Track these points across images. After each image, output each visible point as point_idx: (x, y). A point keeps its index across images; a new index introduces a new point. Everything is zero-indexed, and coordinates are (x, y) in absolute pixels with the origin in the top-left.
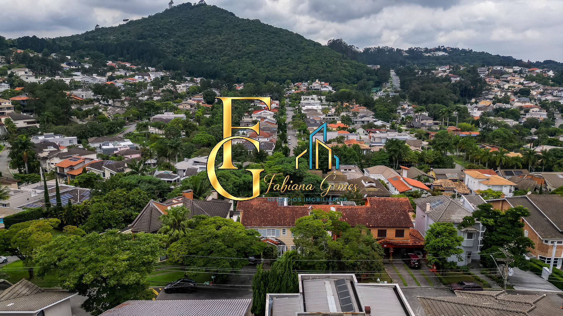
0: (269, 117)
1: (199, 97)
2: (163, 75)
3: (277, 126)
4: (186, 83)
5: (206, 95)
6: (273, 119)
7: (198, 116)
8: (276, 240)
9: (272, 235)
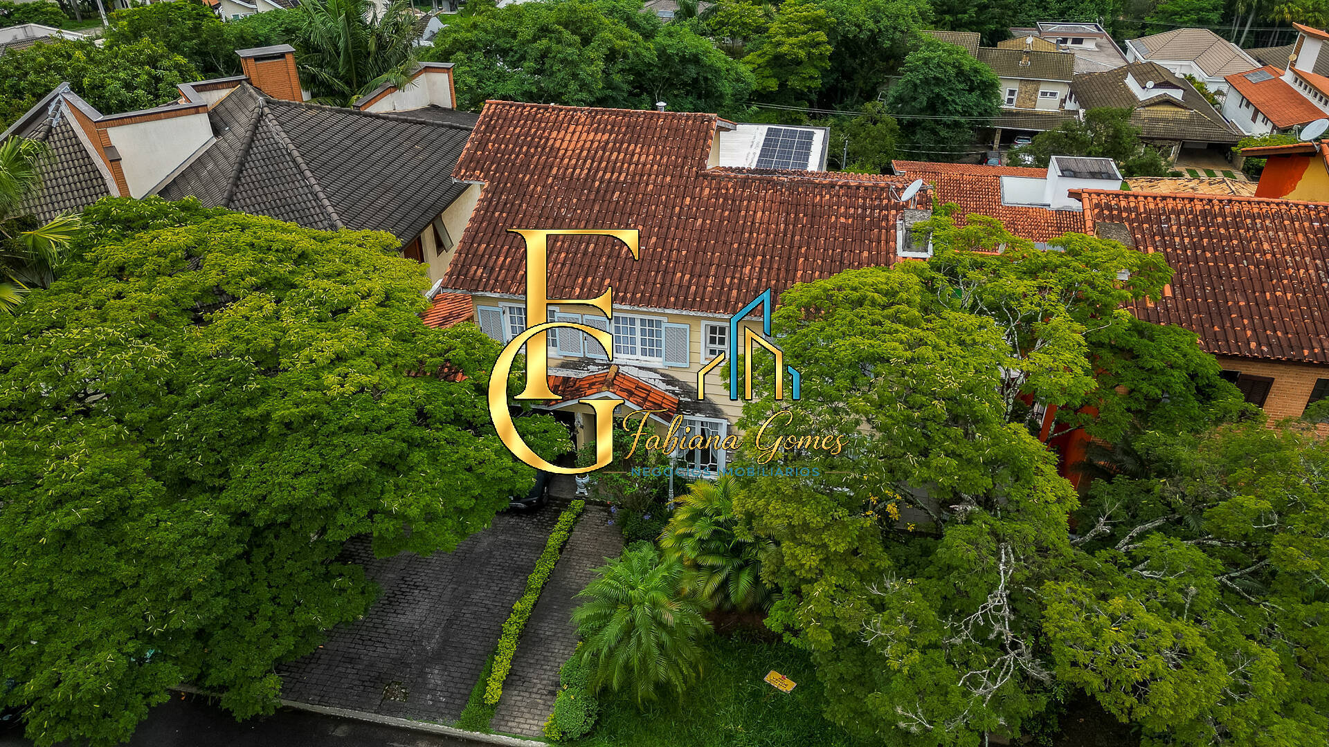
8: (668, 383)
9: (644, 353)
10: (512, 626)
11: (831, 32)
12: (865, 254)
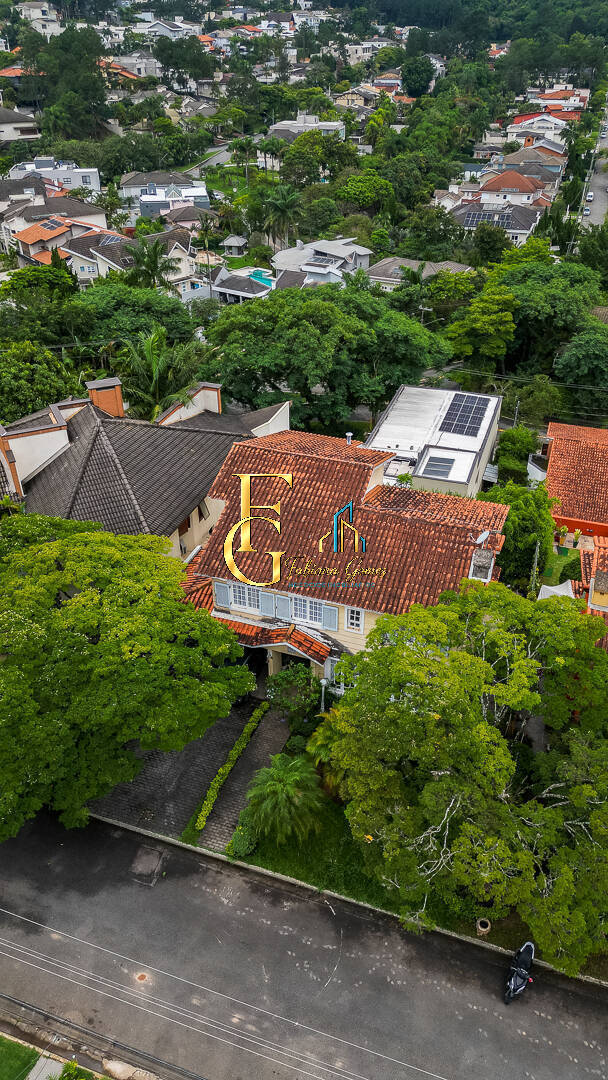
0: (549, 135)
1: (393, 78)
2: (325, 19)
3: (564, 161)
4: (374, 41)
5: (409, 71)
6: (558, 140)
7: (372, 126)
8: (325, 638)
9: (311, 618)
10: (216, 784)
11: (516, 312)
12: (449, 576)
